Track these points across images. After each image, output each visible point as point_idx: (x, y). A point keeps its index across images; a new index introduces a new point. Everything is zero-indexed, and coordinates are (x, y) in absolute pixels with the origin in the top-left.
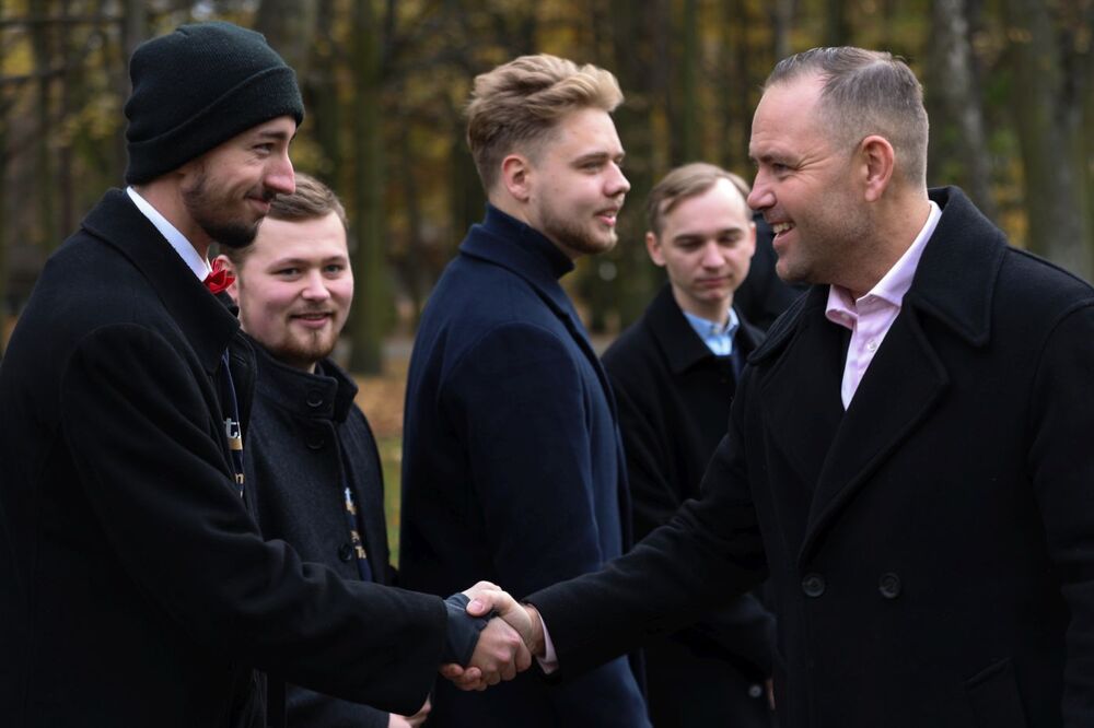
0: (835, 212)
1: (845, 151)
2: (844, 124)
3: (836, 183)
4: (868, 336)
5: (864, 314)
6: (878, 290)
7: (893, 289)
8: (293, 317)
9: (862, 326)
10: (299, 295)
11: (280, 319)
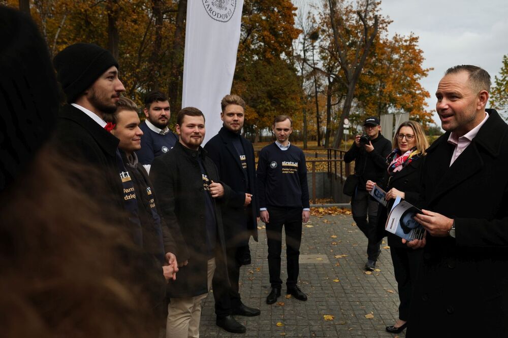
0: (469, 113)
1: (476, 94)
2: (476, 86)
3: (471, 103)
4: (460, 148)
5: (461, 142)
6: (467, 136)
7: (471, 136)
8: (192, 137)
9: (460, 145)
10: (193, 132)
11: (189, 137)
